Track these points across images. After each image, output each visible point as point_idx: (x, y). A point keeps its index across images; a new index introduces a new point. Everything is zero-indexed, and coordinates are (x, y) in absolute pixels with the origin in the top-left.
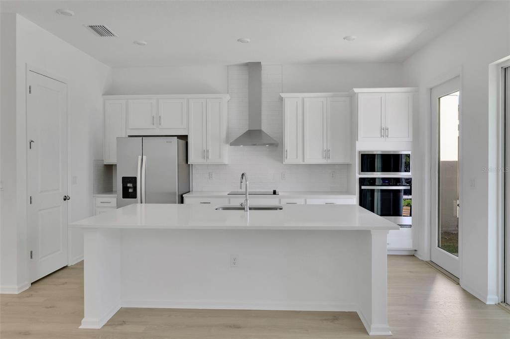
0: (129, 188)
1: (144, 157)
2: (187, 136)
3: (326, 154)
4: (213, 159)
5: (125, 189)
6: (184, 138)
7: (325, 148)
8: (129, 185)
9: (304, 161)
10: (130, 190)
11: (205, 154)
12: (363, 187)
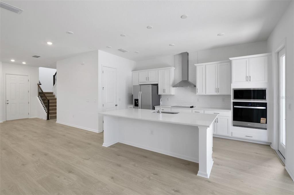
0: (137, 103)
1: (141, 92)
2: (158, 84)
3: (217, 90)
4: (167, 93)
5: (135, 103)
6: (157, 85)
7: (217, 88)
8: (137, 102)
9: (206, 93)
10: (137, 104)
11: (164, 91)
12: (235, 107)
